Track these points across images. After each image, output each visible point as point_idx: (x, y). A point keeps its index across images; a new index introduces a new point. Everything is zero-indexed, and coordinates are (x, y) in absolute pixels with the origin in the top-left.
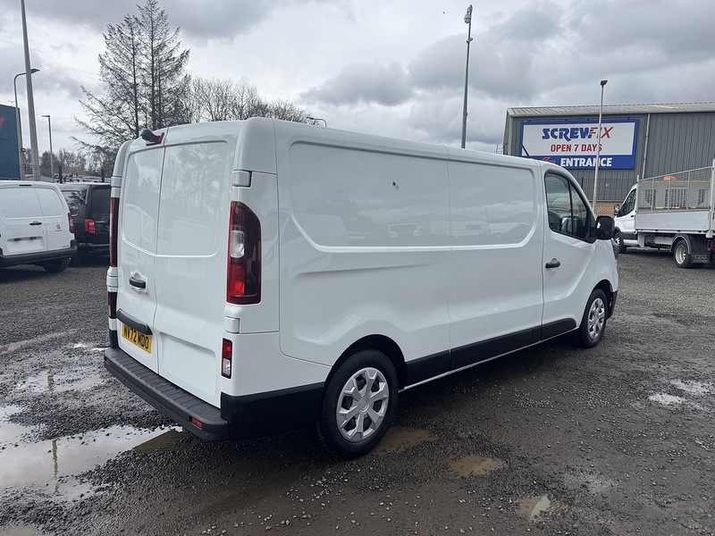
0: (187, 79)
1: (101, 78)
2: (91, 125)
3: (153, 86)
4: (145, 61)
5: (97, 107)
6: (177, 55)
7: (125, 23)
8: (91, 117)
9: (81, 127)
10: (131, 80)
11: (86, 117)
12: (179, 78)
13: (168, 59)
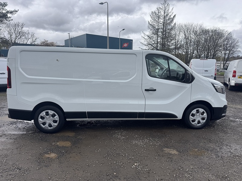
0: (175, 24)
1: (148, 28)
2: (144, 43)
3: (163, 29)
4: (162, 21)
5: (146, 37)
6: (172, 17)
7: (157, 10)
8: (144, 41)
9: (141, 44)
10: (157, 27)
11: (143, 41)
12: (172, 25)
13: (169, 19)
